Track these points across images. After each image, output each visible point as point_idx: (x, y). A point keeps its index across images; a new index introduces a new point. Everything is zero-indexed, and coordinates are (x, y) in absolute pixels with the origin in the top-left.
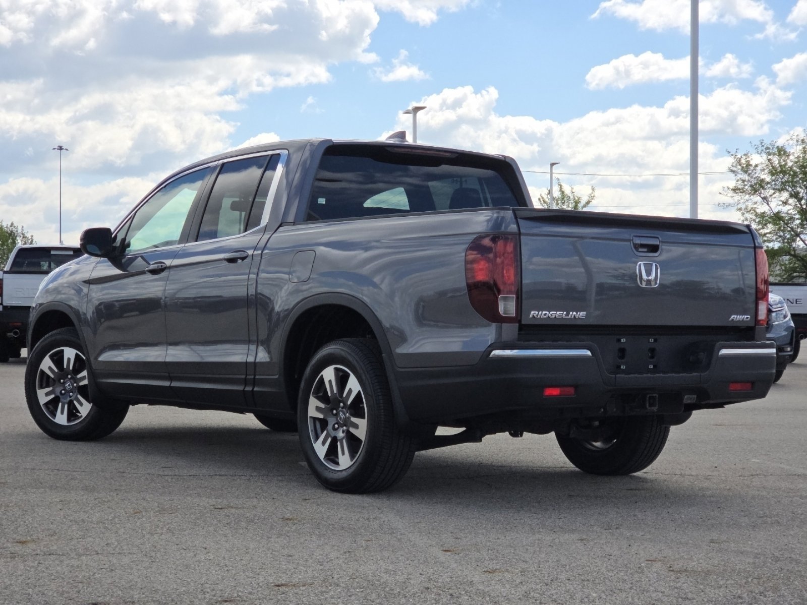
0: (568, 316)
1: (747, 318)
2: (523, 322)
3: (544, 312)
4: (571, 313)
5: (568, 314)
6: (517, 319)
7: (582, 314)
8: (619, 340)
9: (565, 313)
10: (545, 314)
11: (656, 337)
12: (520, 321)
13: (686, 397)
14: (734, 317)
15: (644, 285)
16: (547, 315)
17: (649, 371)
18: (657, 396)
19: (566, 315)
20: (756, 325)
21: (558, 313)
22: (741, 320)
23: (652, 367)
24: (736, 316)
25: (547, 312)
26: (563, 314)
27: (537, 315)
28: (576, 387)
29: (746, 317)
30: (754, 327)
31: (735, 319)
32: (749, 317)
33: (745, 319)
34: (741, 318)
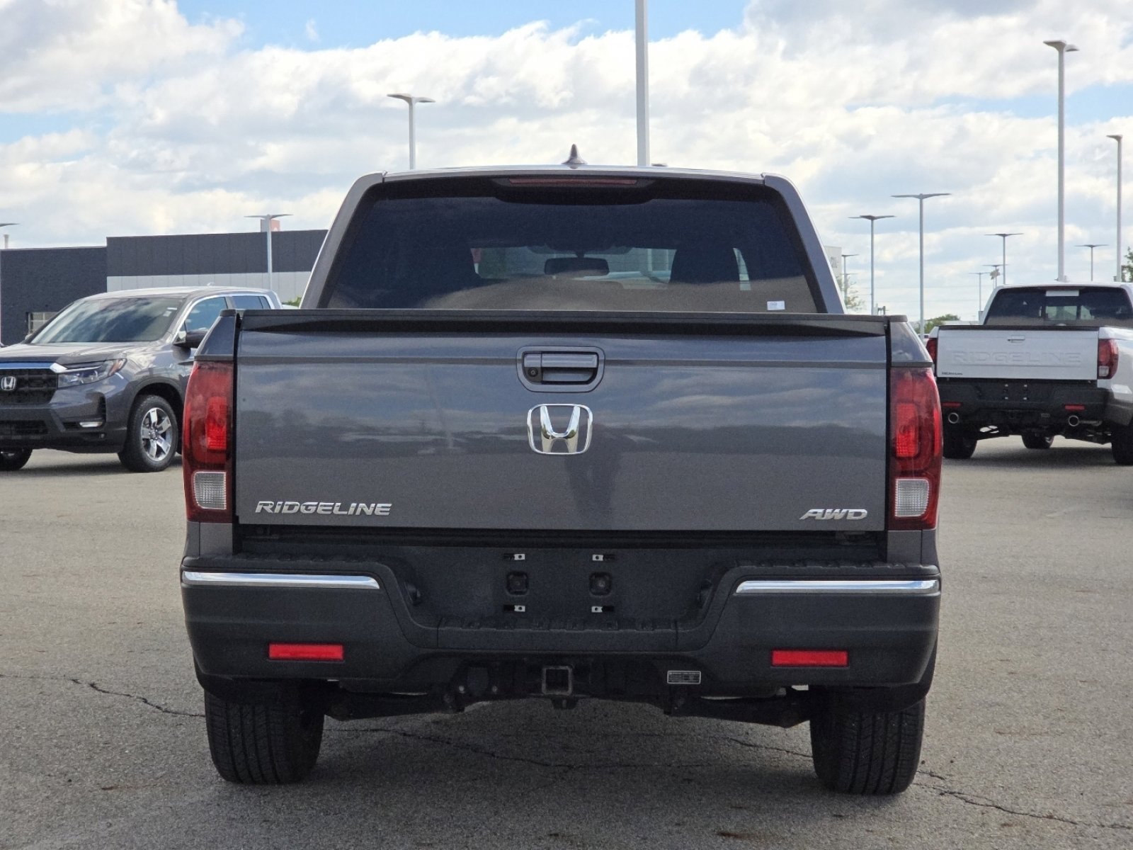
0: (347, 510)
1: (857, 514)
2: (242, 521)
3: (287, 504)
4: (354, 505)
5: (345, 507)
6: (231, 515)
7: (381, 508)
9: (338, 505)
10: (291, 507)
11: (613, 552)
12: (235, 519)
13: (670, 673)
14: (816, 512)
15: (547, 449)
16: (296, 509)
18: (570, 671)
19: (342, 509)
20: (887, 527)
21: (322, 504)
22: (838, 517)
23: (600, 611)
24: (821, 511)
25: (295, 504)
26: (333, 506)
27: (273, 509)
28: (347, 646)
29: (852, 511)
30: (885, 533)
31: (818, 517)
32: (864, 511)
33: (849, 517)
34: (838, 514)
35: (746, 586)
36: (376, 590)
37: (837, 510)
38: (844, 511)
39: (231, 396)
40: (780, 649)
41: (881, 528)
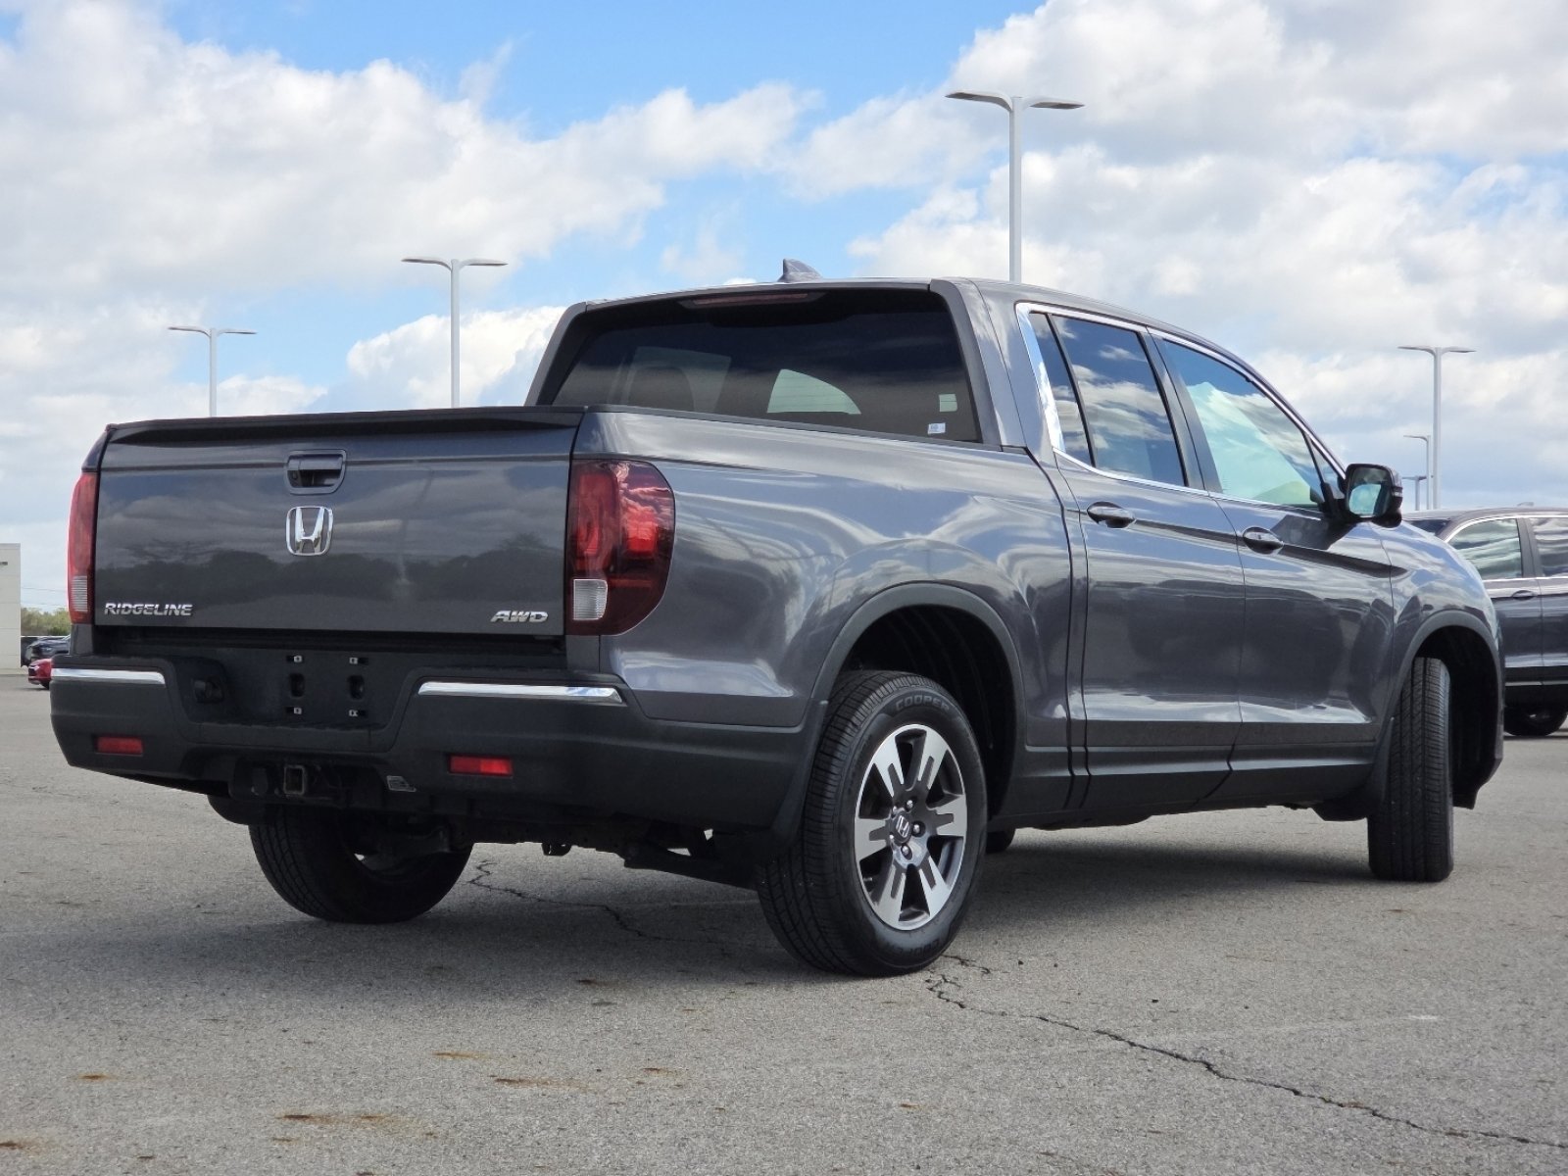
0: (163, 610)
1: (538, 617)
2: (97, 623)
3: (124, 606)
4: (167, 606)
5: (161, 609)
6: (91, 618)
7: (184, 609)
8: (290, 659)
9: (157, 606)
11: (364, 654)
12: (93, 621)
14: (504, 614)
15: (299, 551)
16: (128, 611)
17: (349, 724)
18: (304, 770)
19: (160, 609)
20: (565, 633)
21: (146, 606)
22: (522, 620)
23: (355, 715)
24: (507, 613)
25: (130, 606)
26: (154, 607)
27: (115, 611)
29: (534, 614)
30: (563, 638)
31: (506, 619)
32: (544, 614)
33: (532, 620)
34: (520, 616)
35: (430, 687)
36: (161, 685)
37: (521, 613)
38: (527, 613)
39: (92, 508)
40: (460, 755)
41: (560, 632)
